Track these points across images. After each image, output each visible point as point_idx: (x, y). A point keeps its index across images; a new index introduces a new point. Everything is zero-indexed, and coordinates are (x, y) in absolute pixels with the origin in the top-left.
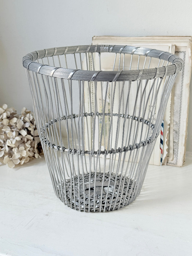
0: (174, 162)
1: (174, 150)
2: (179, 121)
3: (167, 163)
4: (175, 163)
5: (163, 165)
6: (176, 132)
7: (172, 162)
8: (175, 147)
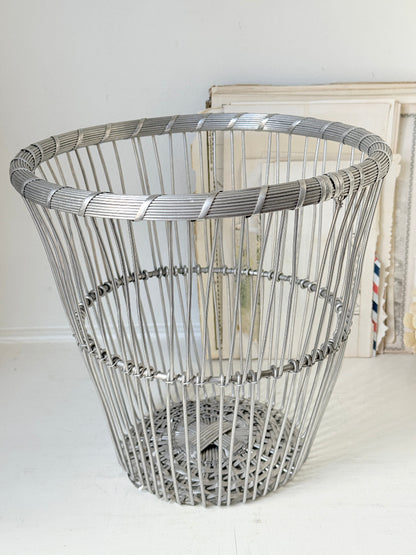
0: (398, 344)
1: (395, 321)
2: (406, 259)
3: (384, 348)
4: (400, 347)
5: (377, 354)
6: (400, 283)
7: (395, 345)
8: (397, 314)
